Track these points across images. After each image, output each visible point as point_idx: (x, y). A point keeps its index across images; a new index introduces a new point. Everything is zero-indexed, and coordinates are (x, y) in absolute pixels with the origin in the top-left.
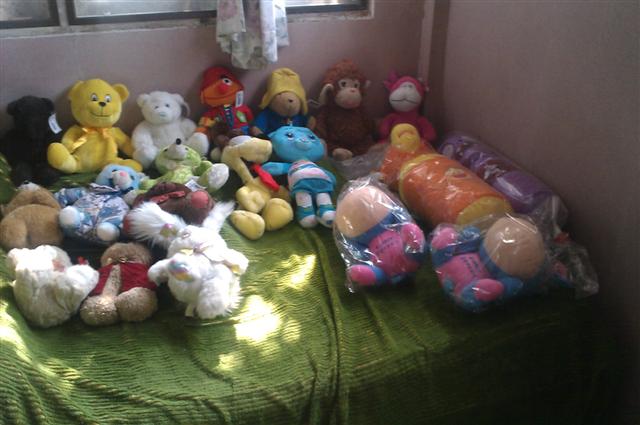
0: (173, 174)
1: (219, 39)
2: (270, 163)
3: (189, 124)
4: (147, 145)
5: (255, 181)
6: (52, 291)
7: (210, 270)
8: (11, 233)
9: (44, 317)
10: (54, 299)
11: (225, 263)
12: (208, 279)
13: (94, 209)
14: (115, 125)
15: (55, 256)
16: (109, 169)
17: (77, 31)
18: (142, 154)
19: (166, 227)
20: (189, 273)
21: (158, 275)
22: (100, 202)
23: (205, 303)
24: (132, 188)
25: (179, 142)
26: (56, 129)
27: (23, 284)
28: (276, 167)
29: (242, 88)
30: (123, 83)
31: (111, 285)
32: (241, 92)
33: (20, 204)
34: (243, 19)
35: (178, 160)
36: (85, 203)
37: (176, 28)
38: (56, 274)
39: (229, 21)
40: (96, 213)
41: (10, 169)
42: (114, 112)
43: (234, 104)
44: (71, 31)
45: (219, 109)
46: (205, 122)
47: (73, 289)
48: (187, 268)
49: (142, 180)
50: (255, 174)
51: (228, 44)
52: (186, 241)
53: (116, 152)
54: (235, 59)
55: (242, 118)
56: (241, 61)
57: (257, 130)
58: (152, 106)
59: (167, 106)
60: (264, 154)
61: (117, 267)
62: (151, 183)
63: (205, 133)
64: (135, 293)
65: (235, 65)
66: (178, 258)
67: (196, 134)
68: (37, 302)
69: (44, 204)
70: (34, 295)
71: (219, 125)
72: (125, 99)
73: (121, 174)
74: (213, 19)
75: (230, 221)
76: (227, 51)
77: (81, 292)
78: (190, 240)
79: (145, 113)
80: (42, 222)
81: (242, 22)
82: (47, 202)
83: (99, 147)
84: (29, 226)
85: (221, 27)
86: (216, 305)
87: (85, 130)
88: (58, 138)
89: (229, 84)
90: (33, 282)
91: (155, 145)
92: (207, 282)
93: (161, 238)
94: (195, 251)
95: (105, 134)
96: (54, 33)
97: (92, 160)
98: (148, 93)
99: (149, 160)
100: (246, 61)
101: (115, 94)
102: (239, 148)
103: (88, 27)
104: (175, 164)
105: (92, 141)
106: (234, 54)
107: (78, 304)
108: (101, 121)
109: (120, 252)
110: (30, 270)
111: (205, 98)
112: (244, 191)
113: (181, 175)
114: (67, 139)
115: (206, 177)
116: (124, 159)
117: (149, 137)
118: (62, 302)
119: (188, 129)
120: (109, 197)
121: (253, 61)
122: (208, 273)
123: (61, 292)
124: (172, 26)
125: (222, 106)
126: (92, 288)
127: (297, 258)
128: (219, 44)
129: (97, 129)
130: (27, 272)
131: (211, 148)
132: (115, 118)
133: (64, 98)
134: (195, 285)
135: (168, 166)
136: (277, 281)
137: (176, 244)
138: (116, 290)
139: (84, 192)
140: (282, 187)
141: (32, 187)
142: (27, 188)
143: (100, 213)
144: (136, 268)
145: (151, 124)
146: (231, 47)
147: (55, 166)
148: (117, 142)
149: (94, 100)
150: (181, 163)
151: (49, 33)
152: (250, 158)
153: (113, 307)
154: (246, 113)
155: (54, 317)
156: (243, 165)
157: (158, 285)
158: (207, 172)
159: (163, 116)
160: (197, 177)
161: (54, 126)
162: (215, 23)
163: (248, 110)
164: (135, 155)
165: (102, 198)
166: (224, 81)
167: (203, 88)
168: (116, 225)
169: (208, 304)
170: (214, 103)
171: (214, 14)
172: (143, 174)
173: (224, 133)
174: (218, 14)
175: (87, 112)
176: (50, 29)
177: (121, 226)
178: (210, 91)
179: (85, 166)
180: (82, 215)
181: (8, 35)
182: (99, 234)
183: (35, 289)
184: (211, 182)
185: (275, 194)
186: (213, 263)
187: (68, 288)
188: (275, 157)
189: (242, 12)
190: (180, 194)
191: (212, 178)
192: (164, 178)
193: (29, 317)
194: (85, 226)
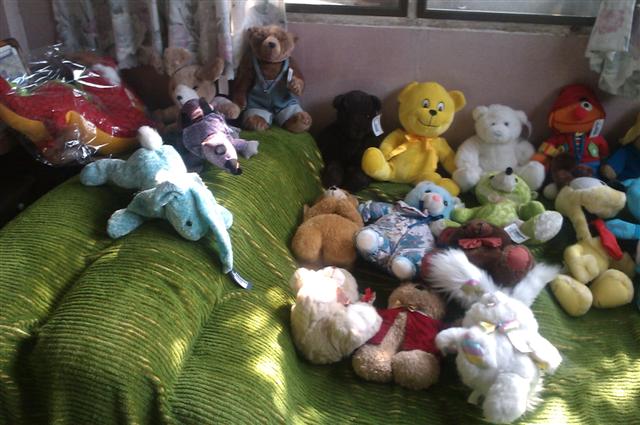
0: (493, 209)
1: (588, 54)
2: (618, 222)
3: (527, 148)
4: (471, 166)
5: (594, 242)
6: (328, 327)
7: (510, 361)
8: (306, 243)
9: (314, 352)
10: (329, 336)
11: (532, 357)
12: (505, 372)
13: (396, 234)
14: (441, 136)
15: (342, 283)
16: (422, 186)
17: (425, 25)
18: (463, 176)
19: (470, 283)
20: (484, 359)
21: (446, 345)
22: (404, 227)
23: (494, 403)
24: (442, 217)
25: (509, 171)
26: (378, 130)
27: (301, 313)
28: (625, 228)
29: (603, 116)
30: (460, 90)
31: (392, 337)
32: (602, 121)
33: (323, 211)
34: (629, 37)
35: (503, 192)
36: (388, 225)
37: (538, 34)
38: (338, 307)
39: (609, 36)
40: (397, 239)
41: (323, 166)
42: (444, 123)
43: (588, 134)
44: (417, 24)
45: (568, 137)
46: (547, 148)
47: (350, 333)
48: (483, 351)
49: (456, 207)
50: (595, 232)
51: (600, 61)
52: (489, 312)
53: (435, 167)
54: (604, 81)
55: (594, 152)
56: (611, 85)
57: (610, 171)
58: (488, 122)
59: (506, 124)
60: (614, 207)
61: (403, 315)
62: (465, 213)
63: (544, 163)
64: (415, 357)
65: (602, 87)
66: (476, 333)
67: (532, 163)
68: (311, 336)
69: (345, 216)
70: (309, 327)
71: (562, 157)
72: (460, 109)
73: (434, 198)
74: (588, 28)
75: (550, 289)
76: (597, 70)
77: (358, 339)
78: (494, 312)
79: (479, 128)
80: (338, 239)
81: (626, 38)
82: (350, 214)
83: (418, 159)
84: (325, 239)
85: (595, 41)
86: (507, 412)
87: (408, 138)
88: (377, 142)
89: (587, 109)
90: (312, 314)
91: (480, 165)
92: (502, 376)
93: (461, 294)
94: (497, 328)
95: (428, 144)
96: (399, 24)
97: (407, 171)
98: (487, 105)
99: (469, 184)
100: (618, 86)
101: (449, 102)
102: (582, 194)
103: (438, 22)
104: (498, 197)
105: (413, 151)
106: (604, 75)
107: (351, 350)
108: (427, 130)
109: (411, 297)
110: (312, 299)
111: (553, 120)
112: (576, 251)
113: (503, 213)
114: (386, 144)
115: (532, 224)
116: (443, 177)
117: (477, 156)
118: (336, 344)
119: (523, 153)
120: (414, 221)
121: (627, 88)
122: (507, 364)
123: (337, 333)
124: (534, 31)
125: (573, 134)
126: (370, 336)
127: (625, 359)
128: (588, 60)
129: (421, 138)
130: (307, 299)
131: (546, 182)
132: (442, 129)
133: (394, 98)
134: (487, 374)
135: (489, 198)
136: (593, 386)
137: (477, 312)
138: (396, 343)
139: (390, 209)
140: (626, 256)
141: (339, 194)
142: (333, 194)
143: (401, 240)
144: (424, 324)
145: (484, 142)
146: (602, 66)
147: (368, 173)
148: (439, 155)
149: (425, 106)
150: (507, 195)
151: (392, 24)
152: (594, 209)
153: (388, 367)
154: (600, 147)
155: (324, 356)
156: (582, 217)
157: (445, 354)
158: (535, 219)
159: (499, 136)
160: (522, 222)
161: (377, 128)
162: (589, 33)
163: (604, 142)
164: (454, 175)
165: (407, 221)
166: (583, 104)
167: (554, 109)
168: (414, 261)
169: (498, 406)
170: (563, 129)
171: (591, 22)
172: (458, 200)
173: (567, 168)
174: (596, 24)
175: (415, 120)
176: (396, 19)
177: (419, 263)
178: (562, 114)
179: (398, 176)
180: (381, 239)
181: (351, 22)
182: (393, 267)
183: (311, 321)
184: (536, 233)
185: (614, 262)
186: (516, 351)
187: (345, 330)
188: (626, 214)
189: (630, 26)
190: (496, 242)
191: (538, 228)
192: (482, 209)
193: (300, 348)
194: (382, 253)
